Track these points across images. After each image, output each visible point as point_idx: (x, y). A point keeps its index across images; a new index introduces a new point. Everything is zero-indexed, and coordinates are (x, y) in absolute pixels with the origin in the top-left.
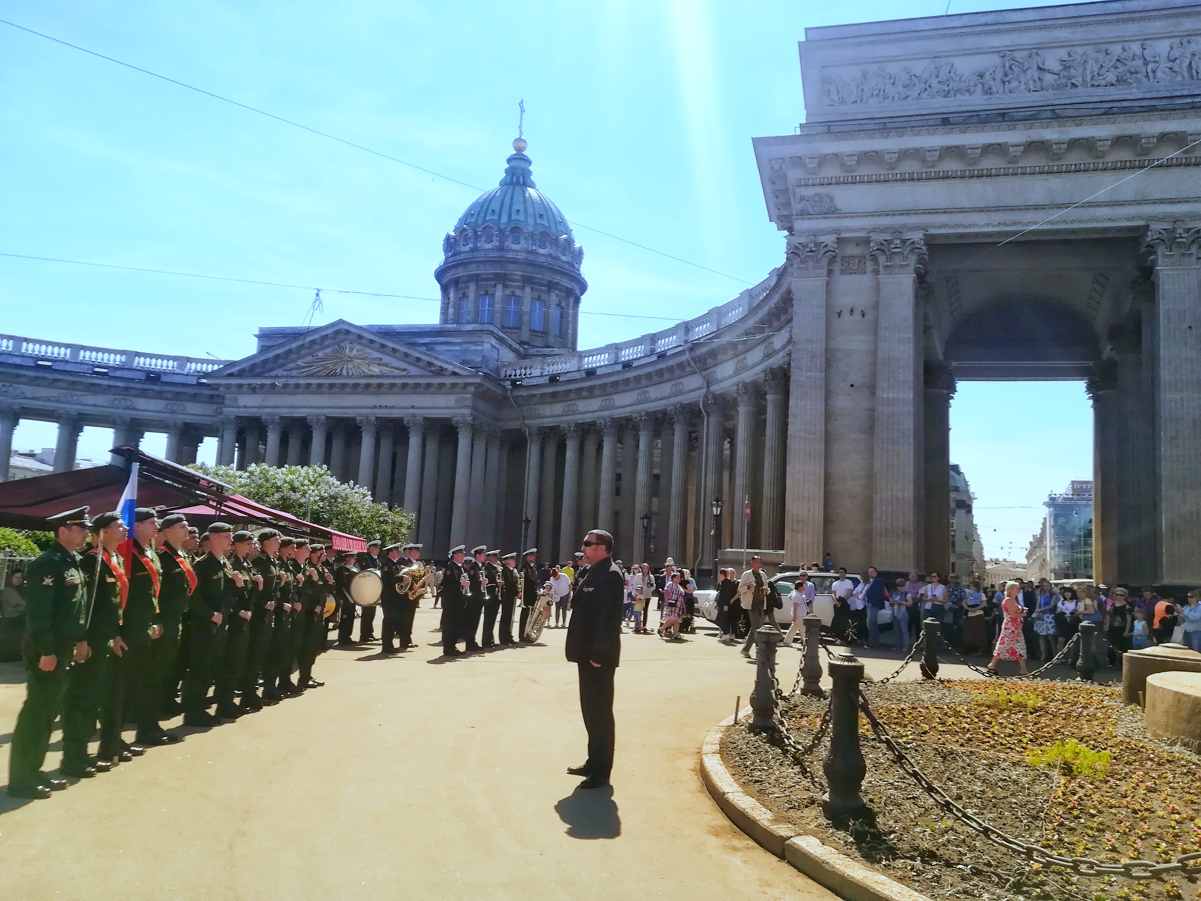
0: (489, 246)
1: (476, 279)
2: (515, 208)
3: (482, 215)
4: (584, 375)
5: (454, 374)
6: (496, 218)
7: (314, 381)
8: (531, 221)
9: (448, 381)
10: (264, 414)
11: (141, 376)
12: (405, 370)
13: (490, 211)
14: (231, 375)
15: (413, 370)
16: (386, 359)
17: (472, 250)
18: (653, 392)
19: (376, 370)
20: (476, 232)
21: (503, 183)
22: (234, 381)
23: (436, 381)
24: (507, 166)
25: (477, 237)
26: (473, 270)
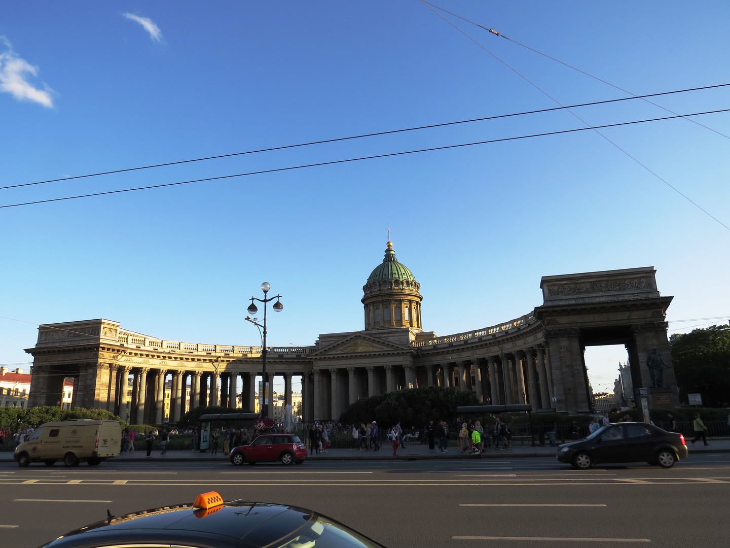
0: (386, 288)
1: (383, 302)
2: (394, 272)
3: (381, 276)
4: (448, 345)
5: (402, 349)
6: (387, 277)
7: (349, 355)
8: (401, 277)
9: (400, 352)
10: (330, 368)
11: (276, 356)
12: (382, 348)
13: (384, 274)
14: (316, 355)
15: (385, 349)
16: (375, 345)
17: (379, 291)
18: (478, 352)
19: (371, 349)
20: (380, 283)
21: (384, 261)
22: (318, 357)
23: (396, 352)
24: (385, 254)
25: (380, 284)
26: (380, 299)
